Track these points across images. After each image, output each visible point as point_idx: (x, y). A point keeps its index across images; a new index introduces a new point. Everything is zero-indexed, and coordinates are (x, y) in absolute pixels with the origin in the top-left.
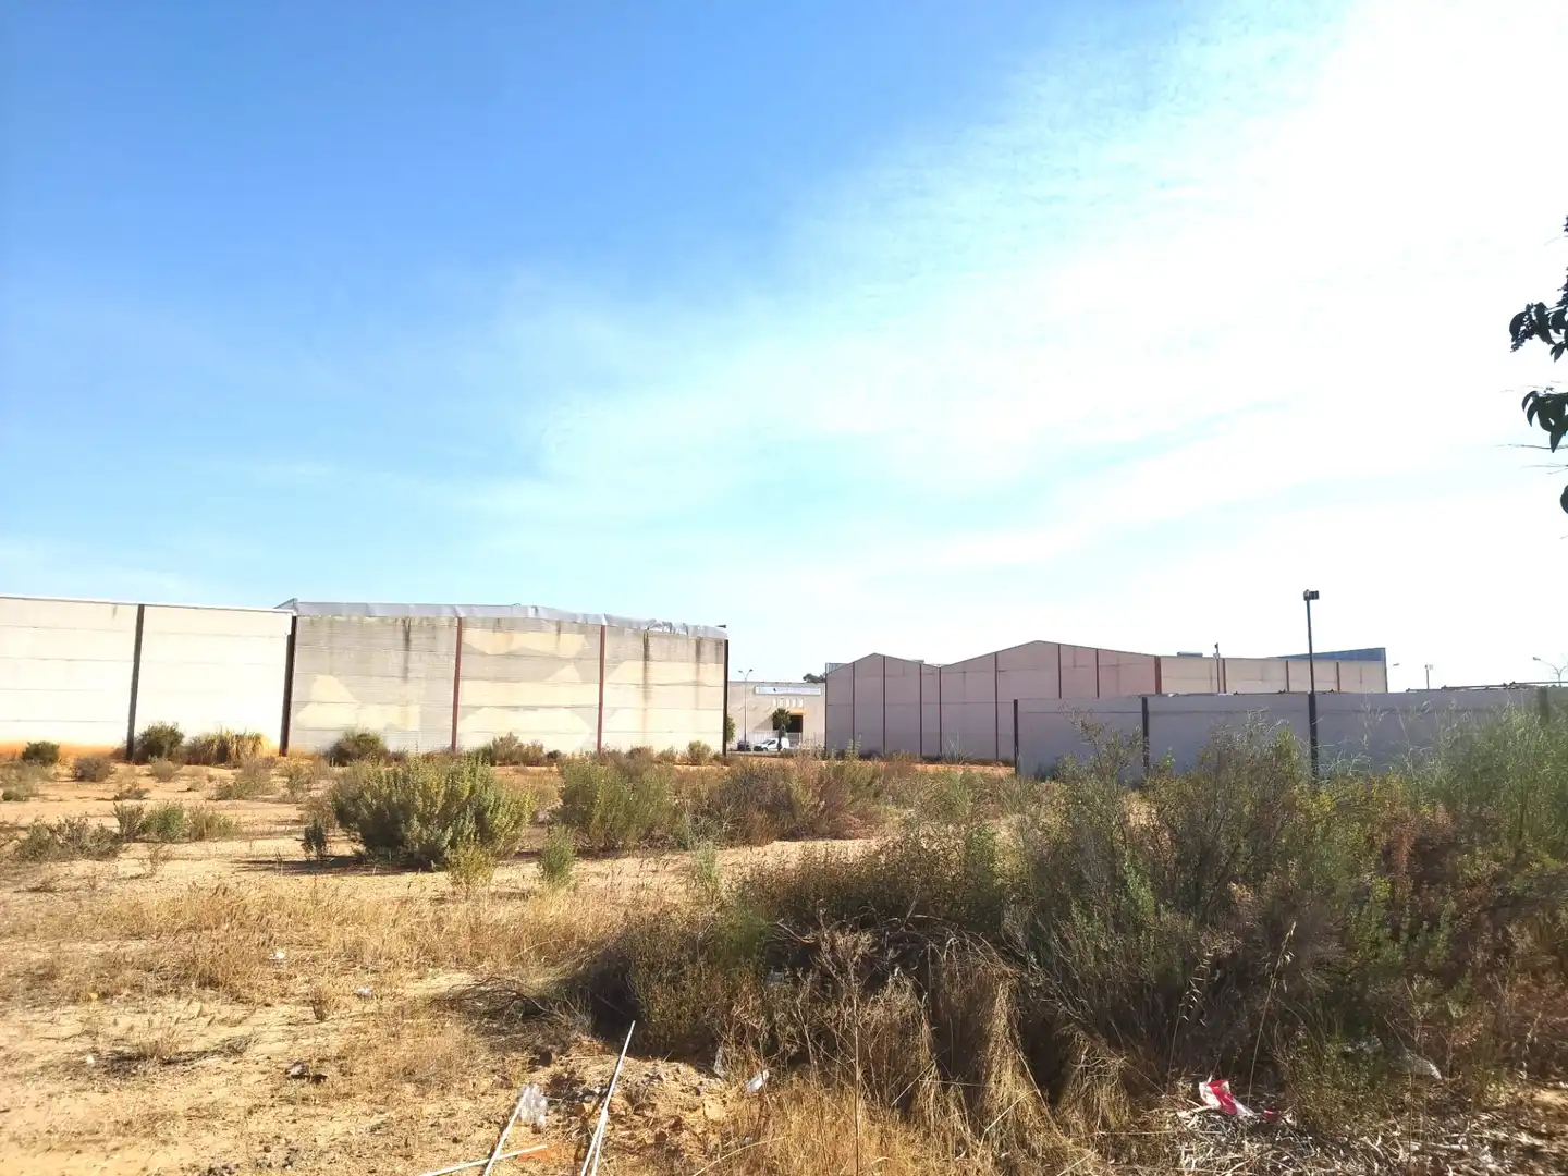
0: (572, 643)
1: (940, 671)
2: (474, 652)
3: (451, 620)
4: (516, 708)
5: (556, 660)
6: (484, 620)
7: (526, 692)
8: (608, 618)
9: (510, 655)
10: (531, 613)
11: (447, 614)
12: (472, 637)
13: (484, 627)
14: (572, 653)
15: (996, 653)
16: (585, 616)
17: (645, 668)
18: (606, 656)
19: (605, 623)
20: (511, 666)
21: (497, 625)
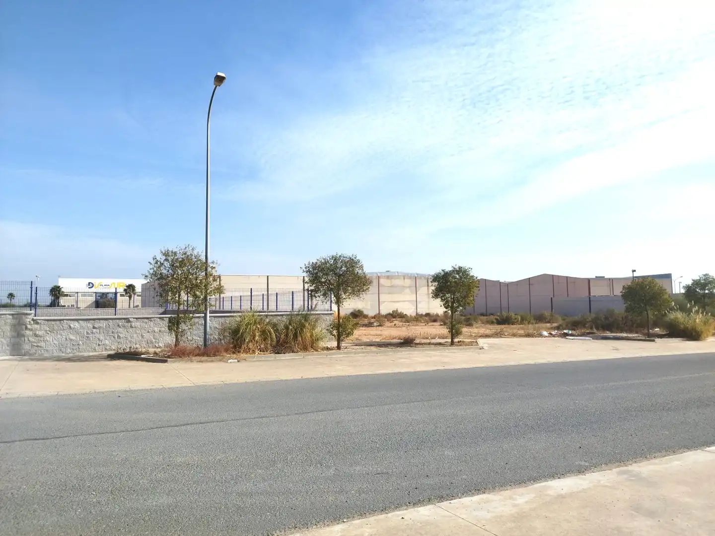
0: (408, 282)
1: (508, 285)
2: (384, 286)
3: (376, 277)
4: (394, 302)
5: (404, 287)
6: (385, 276)
7: (396, 297)
8: (417, 274)
9: (392, 286)
10: (397, 274)
11: (375, 275)
12: (382, 281)
13: (384, 278)
14: (407, 285)
15: (529, 278)
16: (411, 274)
17: (428, 288)
18: (417, 286)
19: (416, 276)
20: (393, 289)
21: (388, 277)
